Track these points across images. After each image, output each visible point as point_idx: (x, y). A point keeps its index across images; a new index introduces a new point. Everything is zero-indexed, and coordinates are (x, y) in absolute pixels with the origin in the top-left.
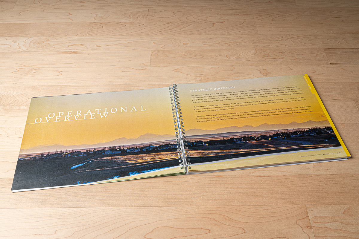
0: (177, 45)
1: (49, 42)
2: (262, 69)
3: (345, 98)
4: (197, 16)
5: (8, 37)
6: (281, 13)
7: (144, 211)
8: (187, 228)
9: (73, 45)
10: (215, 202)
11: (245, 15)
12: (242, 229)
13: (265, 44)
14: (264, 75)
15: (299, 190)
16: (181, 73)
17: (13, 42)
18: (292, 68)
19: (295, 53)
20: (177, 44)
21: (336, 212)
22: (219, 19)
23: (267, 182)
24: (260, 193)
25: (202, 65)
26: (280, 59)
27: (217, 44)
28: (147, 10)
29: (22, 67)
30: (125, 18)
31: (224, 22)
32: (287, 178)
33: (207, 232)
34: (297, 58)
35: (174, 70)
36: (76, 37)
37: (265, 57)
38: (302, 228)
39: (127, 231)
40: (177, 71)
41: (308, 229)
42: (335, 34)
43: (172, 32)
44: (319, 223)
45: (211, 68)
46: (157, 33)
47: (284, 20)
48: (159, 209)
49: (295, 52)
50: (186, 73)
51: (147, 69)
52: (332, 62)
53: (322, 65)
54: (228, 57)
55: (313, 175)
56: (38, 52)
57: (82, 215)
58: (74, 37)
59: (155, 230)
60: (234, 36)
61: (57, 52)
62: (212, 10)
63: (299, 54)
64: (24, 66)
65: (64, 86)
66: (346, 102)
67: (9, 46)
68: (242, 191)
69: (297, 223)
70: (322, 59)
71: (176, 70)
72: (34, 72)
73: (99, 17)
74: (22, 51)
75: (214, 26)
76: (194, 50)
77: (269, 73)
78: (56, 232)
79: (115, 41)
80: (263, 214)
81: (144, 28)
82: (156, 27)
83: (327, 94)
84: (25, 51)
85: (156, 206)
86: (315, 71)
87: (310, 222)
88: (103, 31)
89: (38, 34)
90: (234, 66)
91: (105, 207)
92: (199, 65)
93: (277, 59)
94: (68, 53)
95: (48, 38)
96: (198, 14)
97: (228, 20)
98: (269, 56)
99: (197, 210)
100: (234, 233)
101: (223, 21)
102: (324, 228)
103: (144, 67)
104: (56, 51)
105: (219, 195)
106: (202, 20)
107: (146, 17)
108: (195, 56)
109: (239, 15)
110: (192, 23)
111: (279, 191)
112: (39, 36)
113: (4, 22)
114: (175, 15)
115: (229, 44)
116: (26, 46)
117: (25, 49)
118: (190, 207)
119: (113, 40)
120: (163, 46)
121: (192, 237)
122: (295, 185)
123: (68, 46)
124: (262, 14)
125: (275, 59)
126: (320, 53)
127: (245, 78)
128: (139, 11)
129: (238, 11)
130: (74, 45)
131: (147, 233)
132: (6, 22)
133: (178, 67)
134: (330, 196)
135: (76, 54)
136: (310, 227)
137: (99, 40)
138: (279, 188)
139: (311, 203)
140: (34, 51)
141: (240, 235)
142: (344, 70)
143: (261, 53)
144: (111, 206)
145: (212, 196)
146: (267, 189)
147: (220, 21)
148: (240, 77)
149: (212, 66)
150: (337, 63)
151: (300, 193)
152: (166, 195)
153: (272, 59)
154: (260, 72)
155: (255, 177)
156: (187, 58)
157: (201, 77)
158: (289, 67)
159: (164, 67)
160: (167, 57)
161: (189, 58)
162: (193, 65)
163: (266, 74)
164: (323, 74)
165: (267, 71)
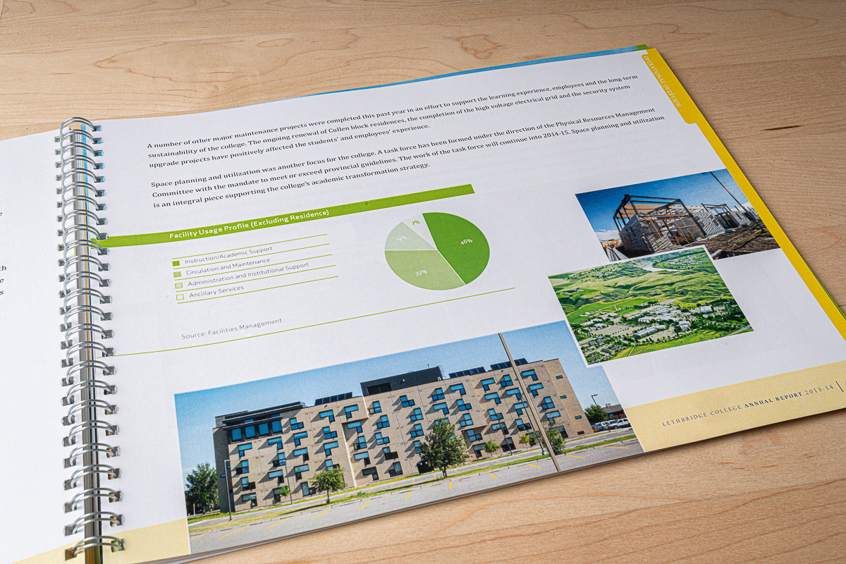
2: (469, 34)
3: (812, 122)
14: (479, 55)
16: (130, 71)
25: (220, 36)
35: (97, 64)
40: (112, 65)
66: (819, 137)
77: (497, 46)
86: (678, 28)
90: (353, 32)
92: (204, 37)
142: (784, 14)
148: (382, 71)
149: (262, 38)
154: (462, 47)
155: (470, 546)
156: (161, 11)
157: (216, 84)
158: (576, 20)
159: (58, 51)
160: (72, 14)
161: (169, 11)
162: (181, 39)
163: (485, 51)
164: (709, 34)
165: (489, 41)
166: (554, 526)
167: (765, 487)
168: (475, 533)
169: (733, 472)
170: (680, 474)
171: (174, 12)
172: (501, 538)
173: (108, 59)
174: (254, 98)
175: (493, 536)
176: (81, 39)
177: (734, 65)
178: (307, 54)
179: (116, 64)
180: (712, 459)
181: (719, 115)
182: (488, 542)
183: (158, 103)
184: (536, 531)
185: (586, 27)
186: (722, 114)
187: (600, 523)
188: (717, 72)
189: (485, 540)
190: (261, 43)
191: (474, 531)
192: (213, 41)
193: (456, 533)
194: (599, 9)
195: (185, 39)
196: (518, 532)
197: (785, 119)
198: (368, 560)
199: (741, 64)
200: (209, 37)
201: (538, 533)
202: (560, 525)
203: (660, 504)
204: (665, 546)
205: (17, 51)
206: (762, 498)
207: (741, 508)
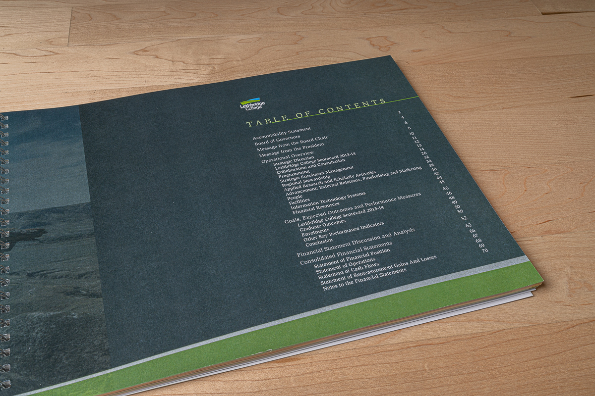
2: (375, 36)
14: (382, 49)
15: (547, 378)
16: (157, 57)
23: (441, 364)
25: (213, 36)
26: (416, 10)
32: (500, 340)
34: (458, 5)
35: (135, 53)
37: (378, 7)
40: (145, 53)
45: (239, 41)
50: (170, 58)
51: (57, 54)
52: (546, 10)
53: (522, 18)
54: (281, 11)
70: (518, 4)
71: (141, 53)
77: (393, 44)
83: (554, 85)
86: (510, 33)
90: (299, 33)
92: (204, 36)
93: (410, 11)
98: (387, 5)
103: (49, 49)
108: (195, 14)
122: (530, 363)
125: (404, 11)
133: (147, 44)
138: (484, 378)
142: (578, 25)
148: (320, 59)
149: (241, 37)
150: (558, 11)
153: (395, 12)
154: (371, 44)
155: (401, 350)
156: (173, 20)
157: (214, 66)
158: (443, 28)
159: (109, 45)
160: (116, 21)
161: (178, 20)
162: (189, 38)
163: (386, 47)
164: (530, 37)
165: (388, 41)
166: (453, 339)
167: (585, 316)
168: (403, 343)
169: (564, 307)
170: (530, 308)
171: (182, 20)
172: (420, 346)
173: (142, 50)
174: (239, 75)
175: (415, 345)
176: (123, 37)
177: (548, 57)
178: (271, 47)
179: (147, 53)
180: (550, 299)
181: (540, 88)
182: (412, 348)
183: (177, 77)
184: (441, 342)
185: (450, 32)
186: (542, 87)
187: (482, 337)
188: (538, 61)
189: (410, 347)
190: (241, 40)
191: (403, 341)
192: (209, 39)
193: (391, 342)
194: (458, 21)
195: (191, 38)
196: (430, 342)
197: (583, 91)
198: (336, 358)
199: (553, 56)
200: (206, 36)
201: (443, 343)
202: (457, 338)
203: (519, 326)
204: (524, 351)
205: (83, 44)
206: (584, 323)
207: (571, 329)
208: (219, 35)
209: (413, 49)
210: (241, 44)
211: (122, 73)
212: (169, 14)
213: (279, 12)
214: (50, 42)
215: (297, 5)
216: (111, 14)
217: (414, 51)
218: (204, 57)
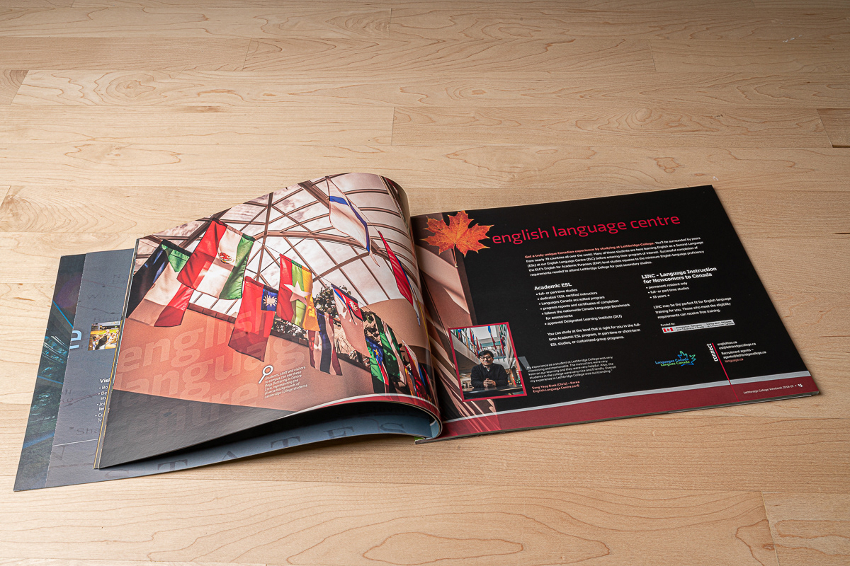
0: (458, 95)
1: (153, 84)
4: (507, 26)
5: (58, 72)
6: (712, 22)
7: (366, 494)
8: (467, 537)
9: (209, 92)
10: (537, 476)
11: (624, 24)
12: (601, 544)
13: (672, 97)
15: (746, 454)
17: (69, 82)
18: (737, 156)
19: (744, 118)
20: (458, 92)
21: (835, 511)
22: (561, 33)
23: (665, 433)
24: (647, 458)
26: (707, 133)
27: (554, 93)
28: (387, 9)
29: (88, 142)
30: (336, 30)
31: (572, 41)
32: (715, 423)
33: (516, 550)
34: (751, 130)
36: (217, 73)
37: (672, 127)
38: (749, 547)
39: (322, 540)
41: (764, 550)
42: (847, 74)
43: (446, 64)
44: (793, 536)
45: (539, 152)
46: (410, 67)
47: (722, 37)
48: (401, 489)
49: (746, 117)
50: (477, 164)
51: (382, 151)
52: (837, 142)
53: (812, 149)
54: (578, 124)
55: (782, 419)
56: (127, 108)
57: (217, 498)
58: (213, 72)
59: (389, 539)
60: (596, 75)
61: (171, 108)
62: (546, 12)
63: (754, 120)
64: (94, 139)
65: (186, 188)
67: (61, 92)
68: (604, 453)
69: (739, 535)
70: (812, 133)
71: (451, 156)
72: (116, 155)
73: (274, 25)
74: (90, 103)
75: (547, 50)
76: (499, 108)
78: (155, 536)
79: (309, 83)
80: (653, 509)
81: (379, 52)
82: (407, 52)
83: (823, 220)
84: (97, 105)
85: (393, 481)
87: (770, 535)
88: (281, 59)
89: (128, 65)
91: (273, 480)
93: (702, 133)
94: (198, 111)
95: (151, 73)
96: (510, 21)
97: (584, 36)
98: (681, 125)
99: (492, 494)
100: (581, 553)
101: (570, 38)
102: (805, 550)
103: (375, 147)
104: (169, 106)
105: (548, 461)
106: (520, 35)
107: (385, 27)
108: (501, 121)
109: (609, 24)
110: (496, 43)
111: (697, 455)
112: (130, 70)
113: (51, 36)
114: (455, 23)
115: (583, 94)
116: (99, 92)
117: (96, 99)
118: (477, 487)
119: (304, 81)
120: (425, 97)
121: (479, 559)
122: (736, 442)
123: (199, 94)
124: (667, 23)
125: (695, 133)
126: (807, 119)
127: (619, 176)
128: (369, 11)
129: (609, 13)
130: (212, 91)
131: (371, 546)
132: (55, 34)
133: (458, 148)
134: (823, 473)
135: (215, 113)
136: (769, 546)
137: (270, 81)
138: (697, 447)
139: (774, 488)
140: (119, 105)
141: (595, 560)
143: (661, 116)
144: (286, 479)
145: (531, 463)
146: (665, 450)
147: (564, 38)
151: (748, 463)
152: (420, 457)
208: (520, 145)
209: (696, 172)
210: (539, 155)
211: (436, 174)
212: (478, 120)
213: (577, 125)
214: (376, 140)
215: (596, 119)
216: (427, 116)
217: (696, 175)
218: (505, 165)
